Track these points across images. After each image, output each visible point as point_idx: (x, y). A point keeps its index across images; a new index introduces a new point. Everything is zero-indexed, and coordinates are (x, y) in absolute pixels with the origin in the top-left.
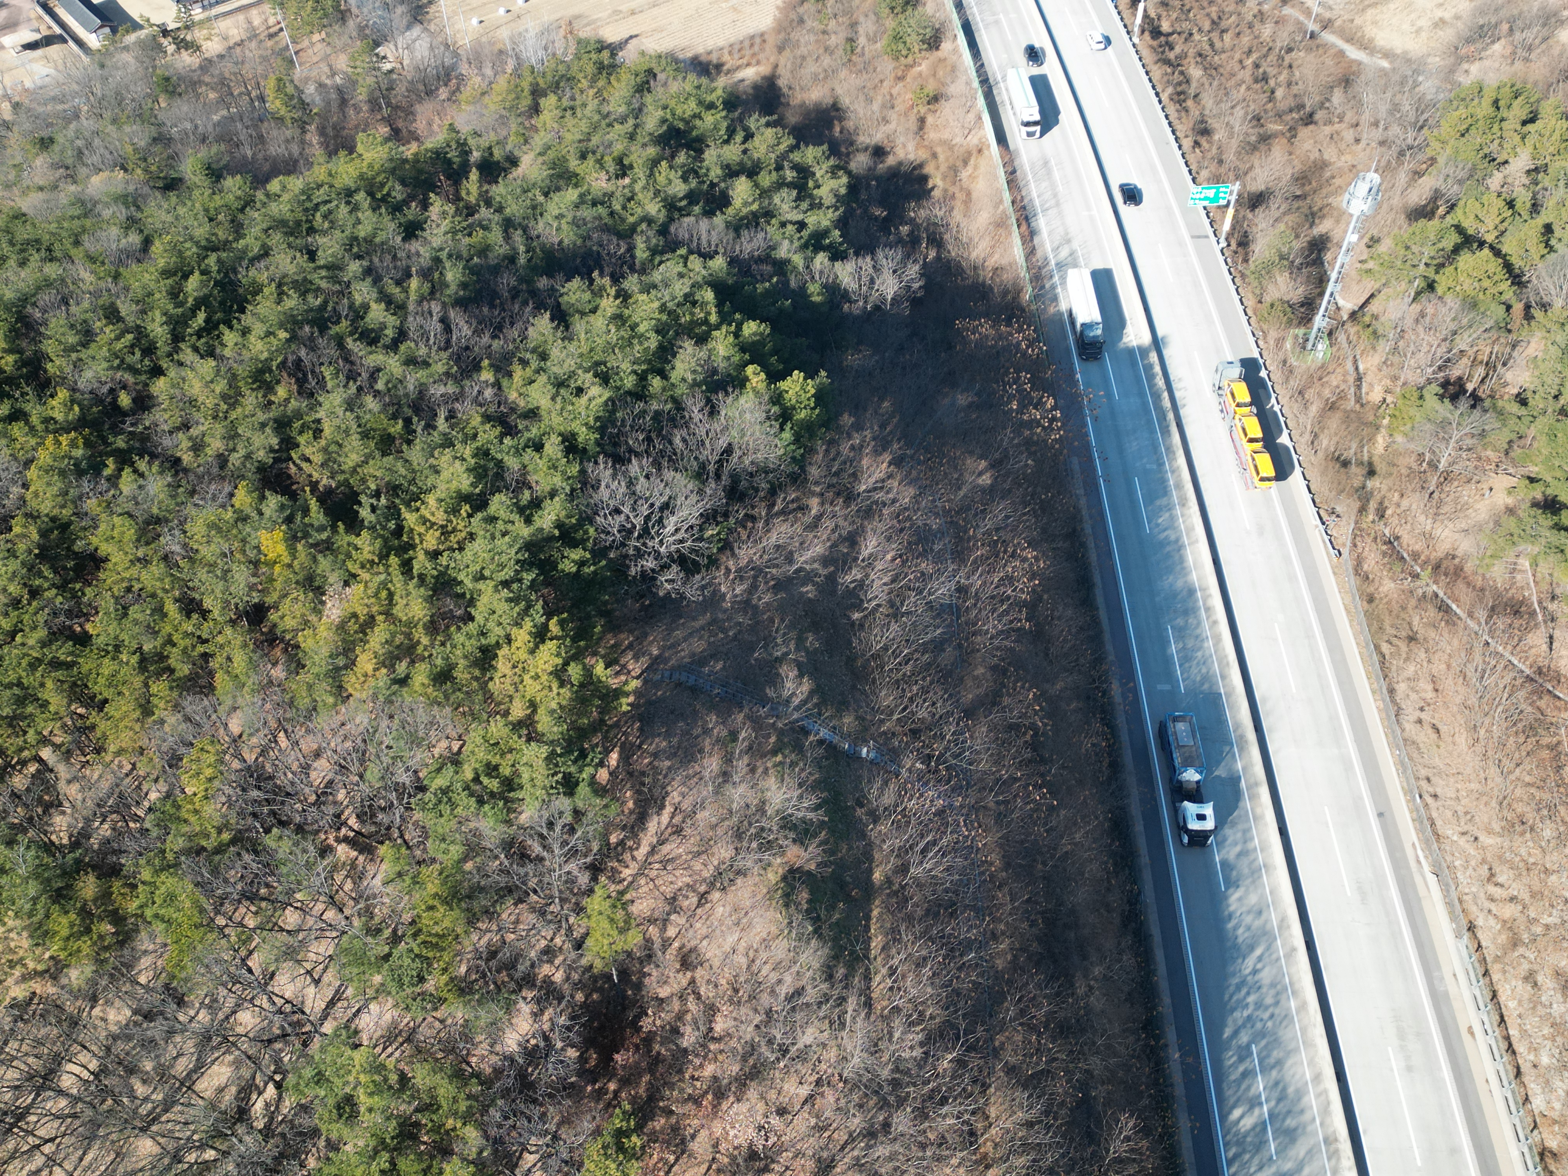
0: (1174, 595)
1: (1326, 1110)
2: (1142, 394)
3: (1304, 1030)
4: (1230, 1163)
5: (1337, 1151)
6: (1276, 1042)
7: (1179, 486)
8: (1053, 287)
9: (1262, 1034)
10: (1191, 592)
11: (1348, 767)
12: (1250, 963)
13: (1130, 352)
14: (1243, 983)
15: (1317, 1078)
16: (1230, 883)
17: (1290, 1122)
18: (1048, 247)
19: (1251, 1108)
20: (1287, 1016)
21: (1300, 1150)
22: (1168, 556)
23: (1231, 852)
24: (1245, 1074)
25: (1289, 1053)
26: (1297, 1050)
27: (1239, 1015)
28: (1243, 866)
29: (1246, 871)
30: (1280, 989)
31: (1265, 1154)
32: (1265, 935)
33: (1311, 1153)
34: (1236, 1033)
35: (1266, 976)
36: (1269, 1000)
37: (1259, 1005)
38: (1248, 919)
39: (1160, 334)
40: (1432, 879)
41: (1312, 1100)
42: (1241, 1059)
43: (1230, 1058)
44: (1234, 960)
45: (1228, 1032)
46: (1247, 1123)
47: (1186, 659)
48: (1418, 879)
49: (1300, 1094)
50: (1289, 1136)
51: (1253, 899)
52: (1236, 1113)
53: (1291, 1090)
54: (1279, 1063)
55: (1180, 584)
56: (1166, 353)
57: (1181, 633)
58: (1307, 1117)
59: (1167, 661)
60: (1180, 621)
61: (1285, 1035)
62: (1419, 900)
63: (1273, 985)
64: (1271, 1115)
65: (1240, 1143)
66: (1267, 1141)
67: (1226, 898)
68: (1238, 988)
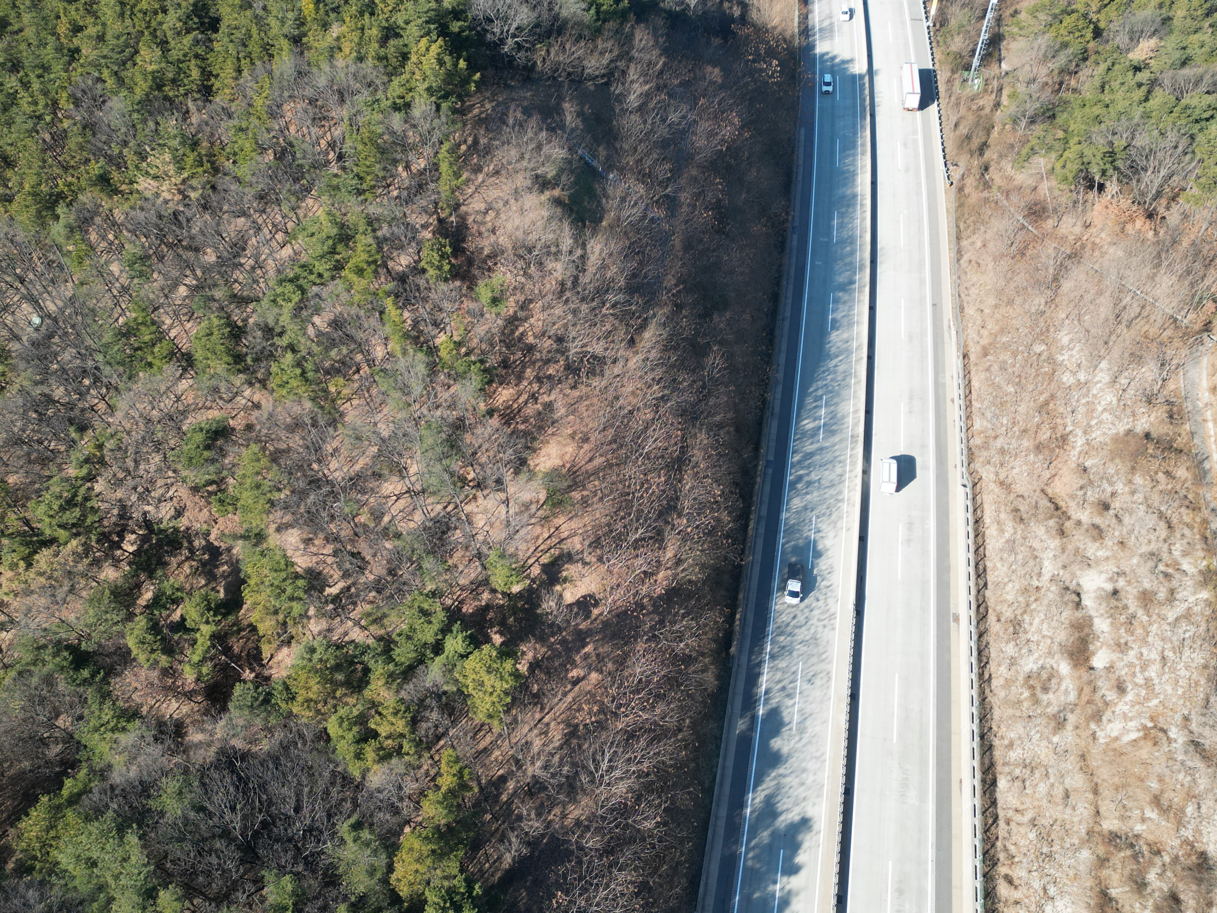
0: (844, 197)
1: (856, 424)
2: (854, 98)
3: (855, 392)
4: (795, 441)
5: (856, 441)
6: (838, 394)
7: (863, 145)
8: (815, 41)
9: (831, 392)
10: (855, 196)
11: (922, 282)
12: (834, 362)
13: (854, 77)
14: (828, 370)
15: (856, 412)
16: (833, 328)
17: (834, 428)
18: (817, 20)
19: (815, 420)
20: (848, 386)
21: (836, 438)
22: (847, 178)
23: (839, 315)
24: (815, 407)
25: (843, 401)
26: (849, 399)
27: (820, 383)
28: (845, 322)
29: (845, 323)
30: (847, 374)
31: (816, 439)
32: (848, 352)
33: (841, 441)
34: (816, 390)
35: (841, 368)
36: (840, 378)
37: (833, 380)
38: (839, 344)
39: (875, 67)
40: (954, 333)
41: (850, 420)
42: (815, 401)
43: (809, 400)
44: (825, 360)
45: (811, 390)
46: (811, 426)
47: (841, 226)
48: (946, 335)
49: (843, 418)
50: (833, 433)
51: (845, 336)
52: (805, 422)
53: (839, 415)
54: (837, 404)
55: (849, 192)
56: (876, 79)
57: (842, 215)
58: (845, 426)
59: (830, 228)
60: (844, 210)
61: (844, 393)
62: (943, 343)
63: (844, 372)
64: (824, 424)
65: (804, 434)
66: (819, 434)
67: (830, 334)
68: (824, 372)
